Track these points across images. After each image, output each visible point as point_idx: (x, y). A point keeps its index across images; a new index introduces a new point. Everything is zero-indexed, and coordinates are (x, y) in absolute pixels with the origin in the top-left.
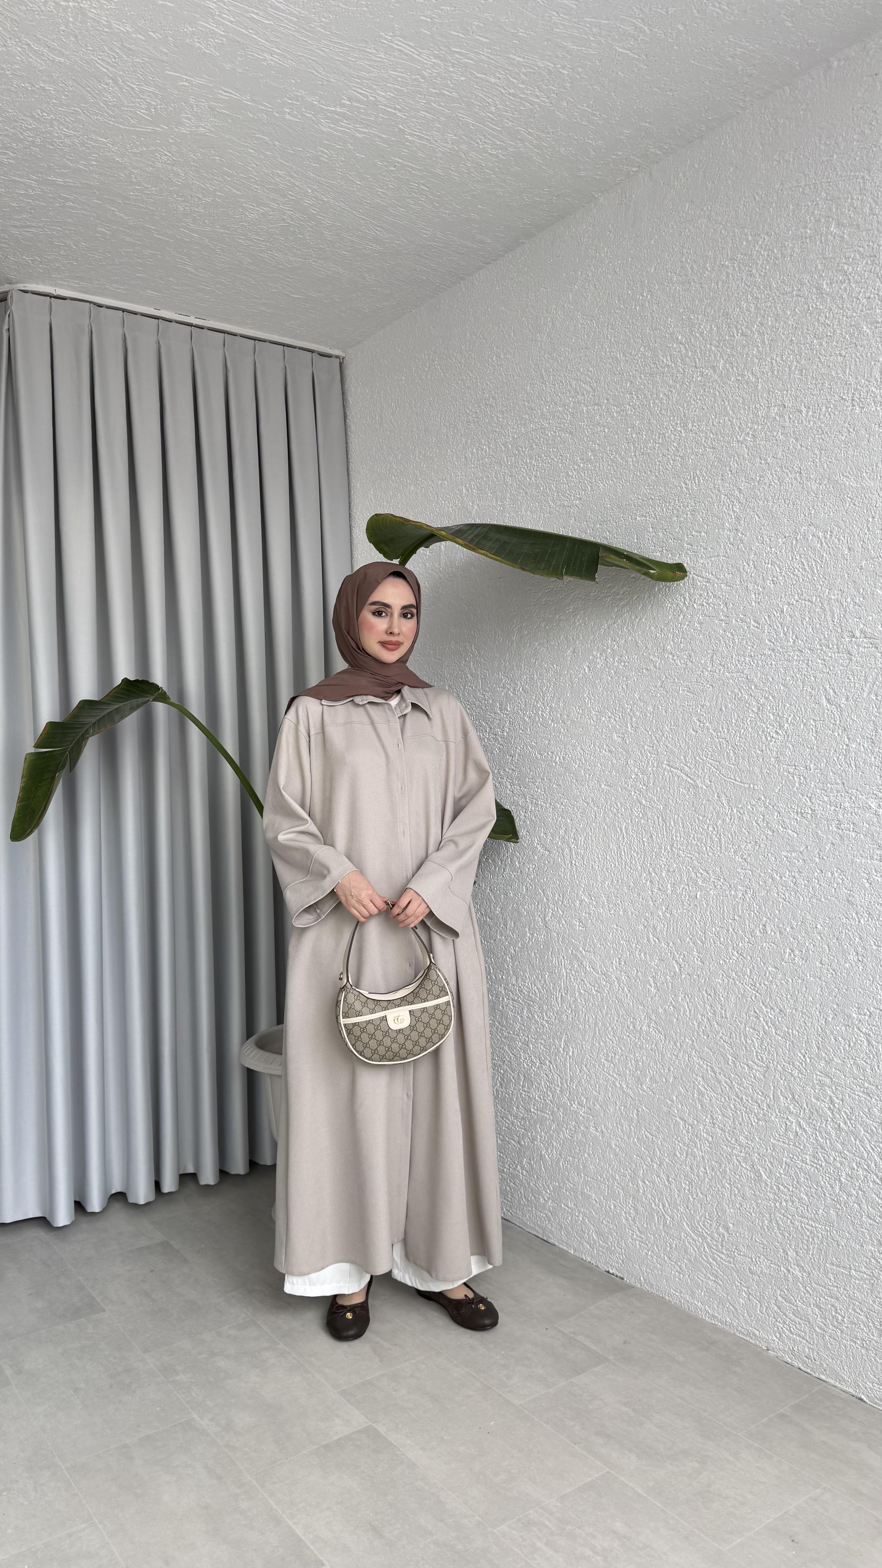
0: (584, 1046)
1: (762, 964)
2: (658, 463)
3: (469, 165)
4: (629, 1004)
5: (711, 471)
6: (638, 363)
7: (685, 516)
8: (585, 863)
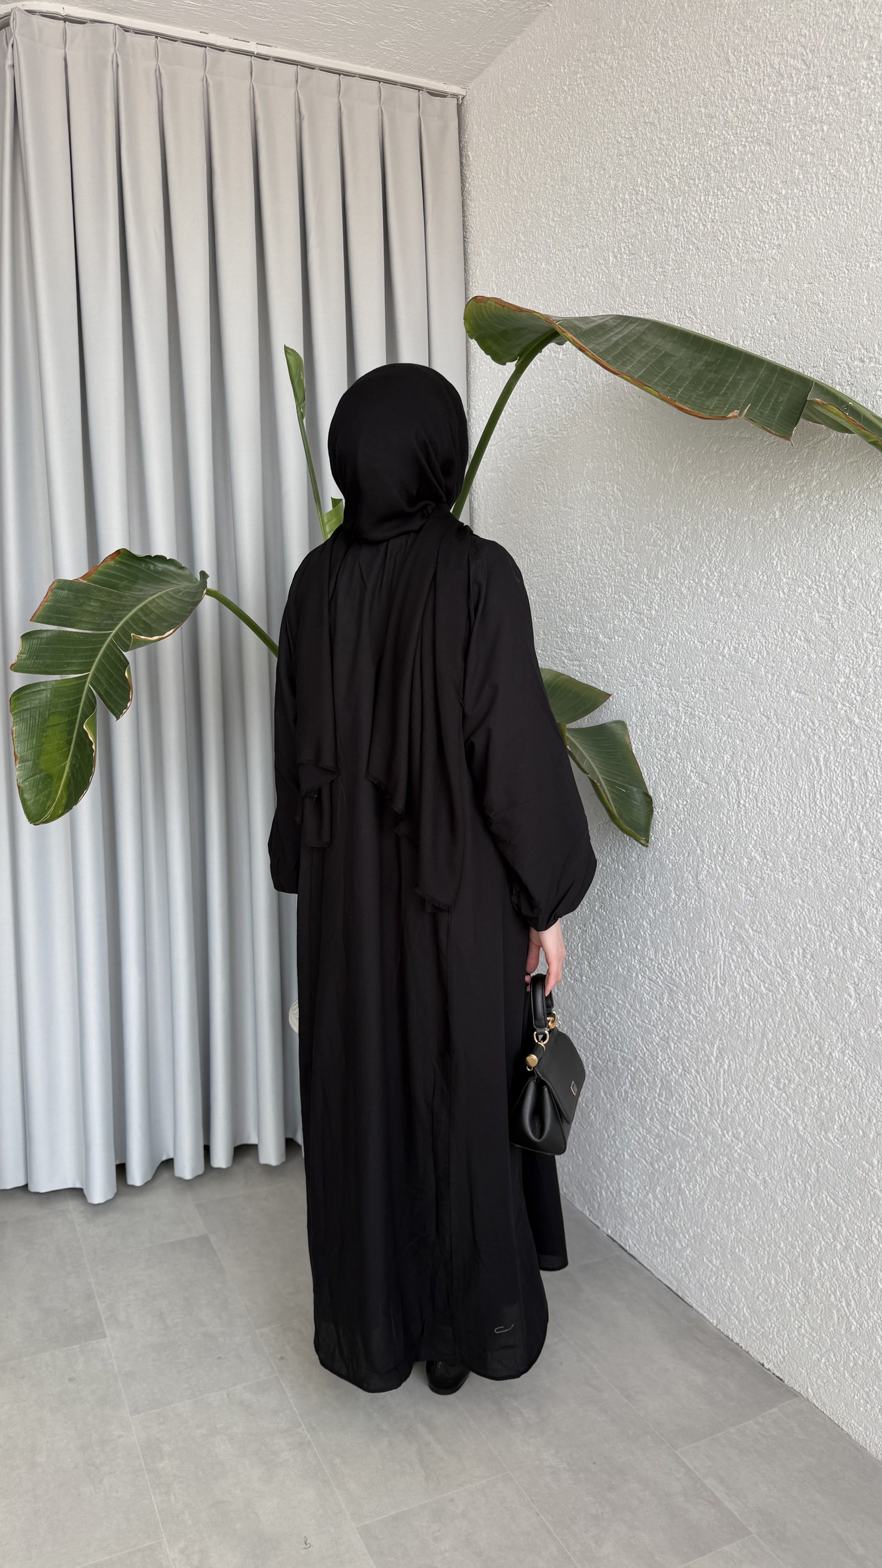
0: (745, 1060)
4: (814, 1015)
8: (759, 805)
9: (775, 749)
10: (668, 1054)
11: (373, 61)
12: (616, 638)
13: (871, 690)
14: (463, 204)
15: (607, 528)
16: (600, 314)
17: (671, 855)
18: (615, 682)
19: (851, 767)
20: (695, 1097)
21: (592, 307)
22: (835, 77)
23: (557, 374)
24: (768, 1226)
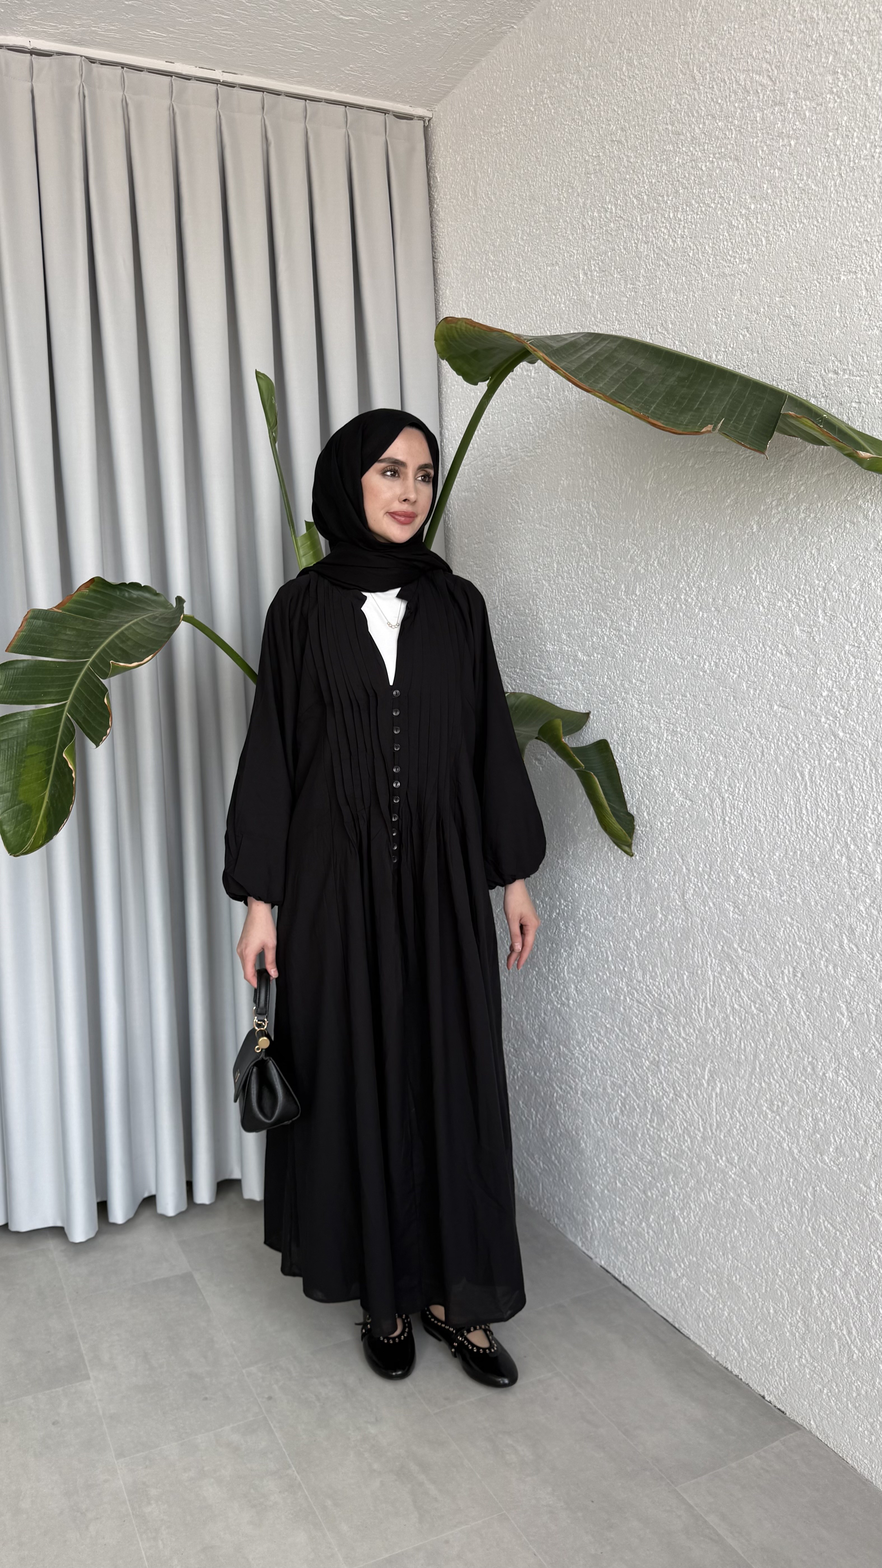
8: (745, 821)
9: (759, 765)
10: (659, 1079)
11: (338, 86)
12: (595, 655)
13: (855, 703)
14: (432, 225)
15: (583, 545)
16: (572, 332)
17: (657, 874)
18: (595, 700)
19: (837, 781)
20: (686, 1121)
21: (563, 324)
22: (801, 92)
23: (530, 392)
24: (765, 1253)
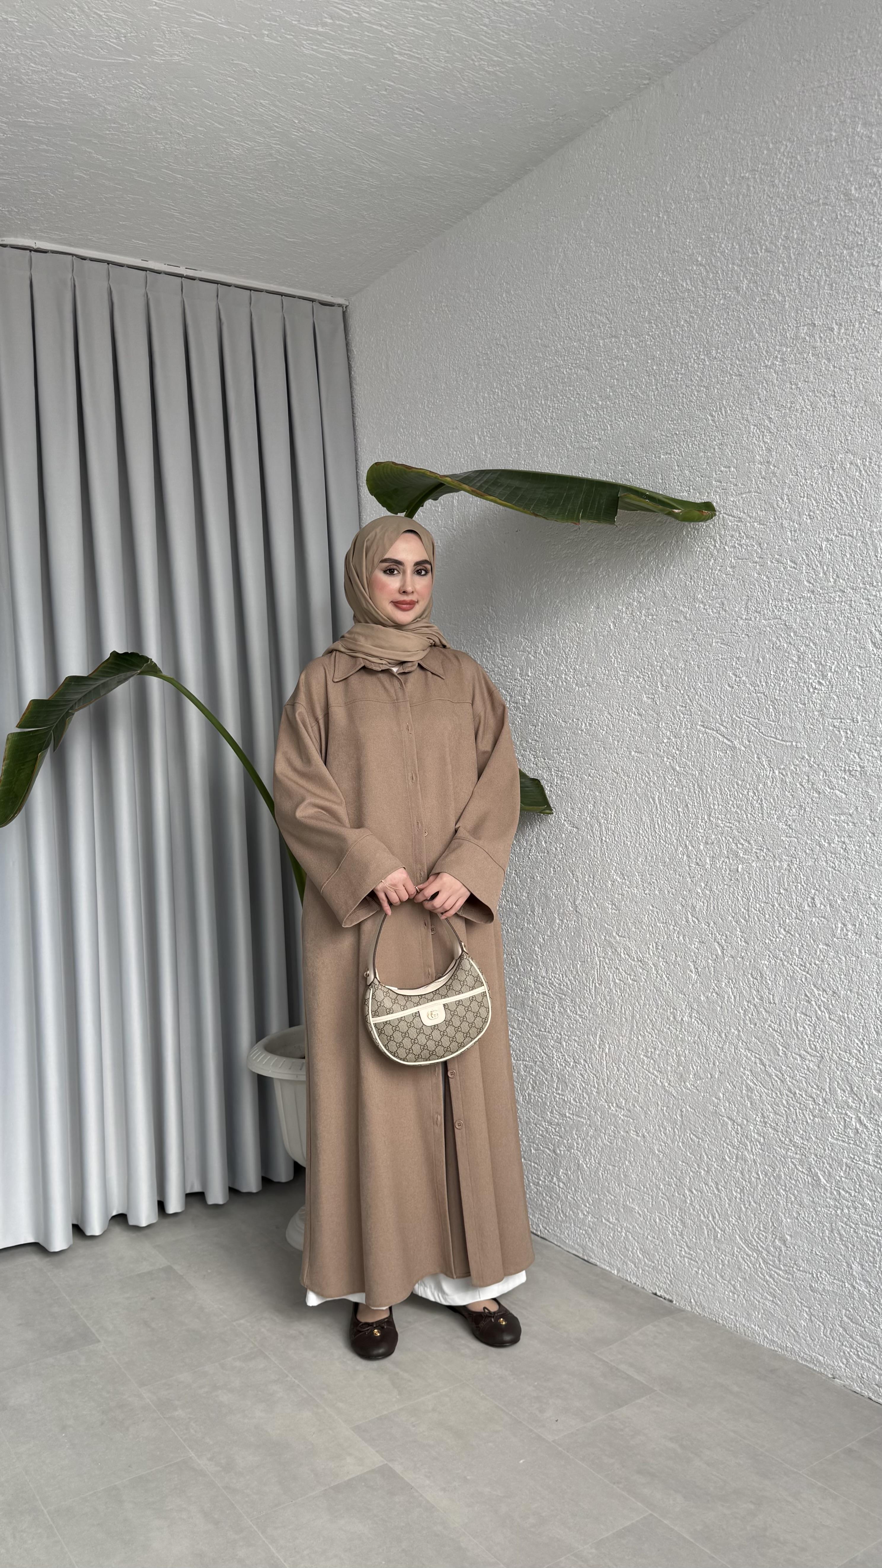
1: (812, 941)
2: (681, 395)
3: (466, 85)
4: (668, 992)
5: (738, 400)
6: (656, 290)
7: (712, 450)
8: (616, 839)
9: (624, 796)
10: (562, 1053)
11: (276, 281)
13: (686, 746)
19: (677, 802)
20: (585, 1083)
22: (629, 331)
24: (649, 1174)
